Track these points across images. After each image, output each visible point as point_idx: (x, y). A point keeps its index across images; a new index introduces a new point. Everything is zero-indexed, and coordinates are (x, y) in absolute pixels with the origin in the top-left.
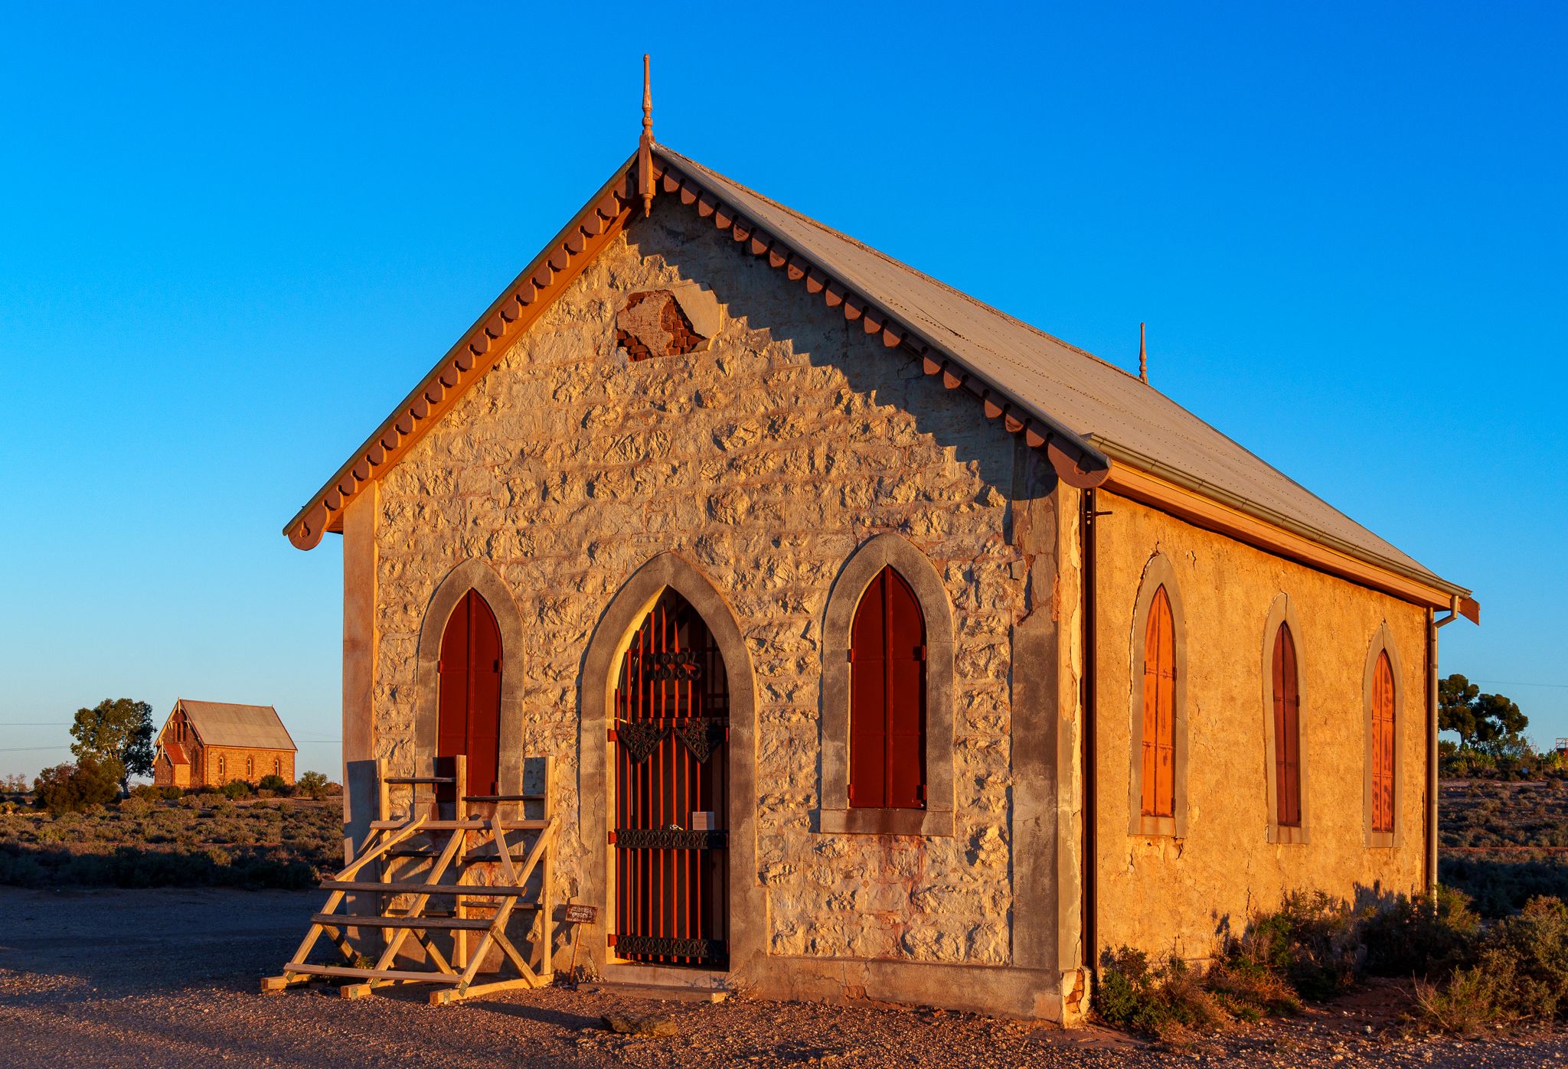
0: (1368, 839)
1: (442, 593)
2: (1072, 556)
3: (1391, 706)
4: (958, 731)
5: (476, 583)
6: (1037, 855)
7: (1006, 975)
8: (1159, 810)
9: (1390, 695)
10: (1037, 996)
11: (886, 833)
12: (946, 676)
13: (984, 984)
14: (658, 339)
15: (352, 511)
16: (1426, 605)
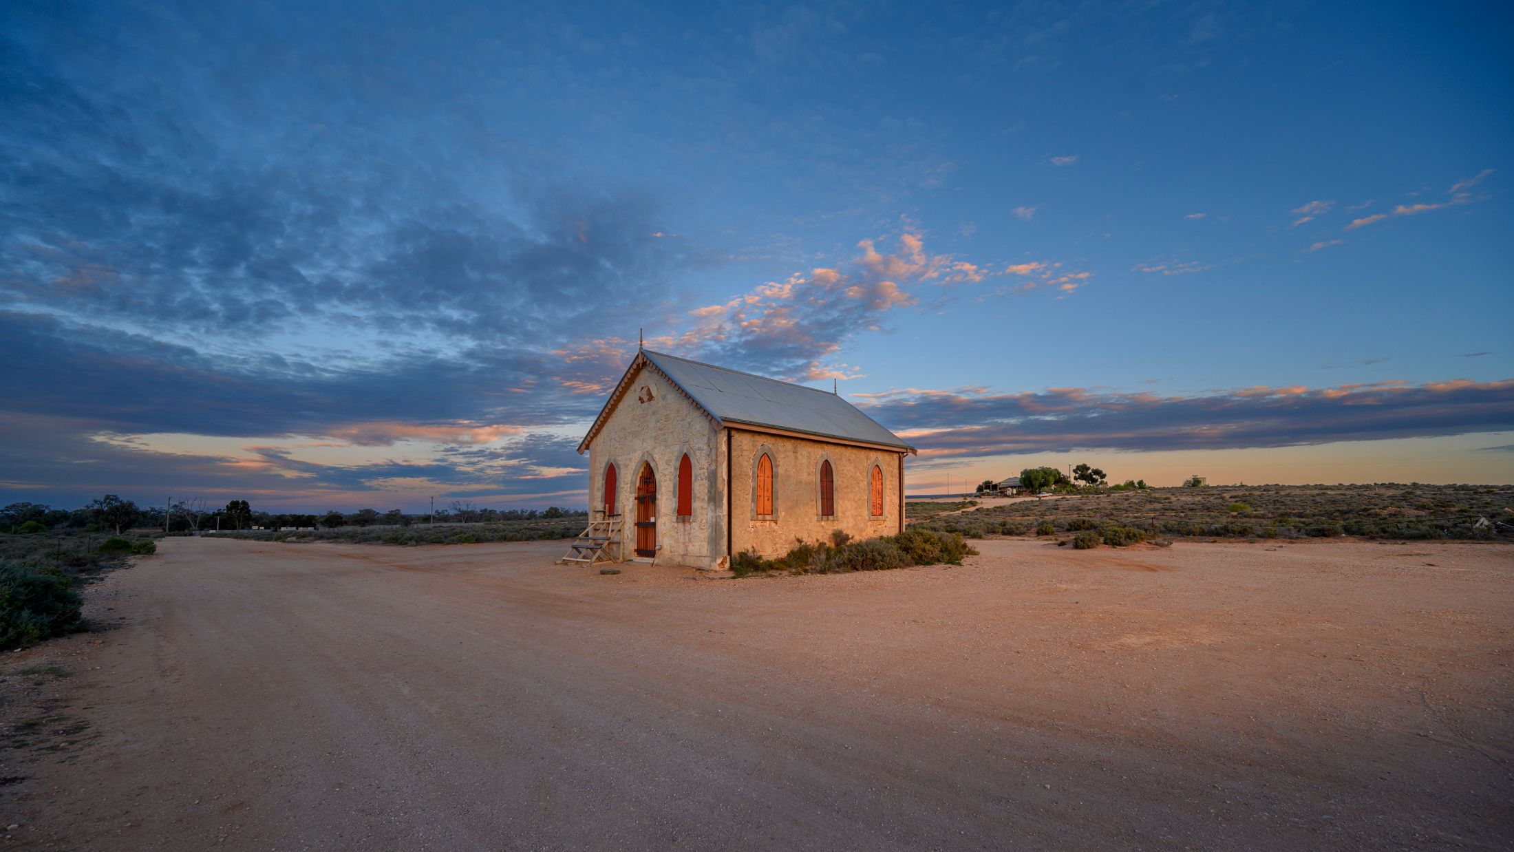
0: (869, 518)
1: (608, 462)
2: (724, 448)
3: (881, 481)
4: (698, 495)
5: (612, 461)
6: (712, 527)
7: (706, 558)
8: (766, 512)
9: (880, 477)
10: (712, 564)
11: (684, 522)
12: (695, 480)
13: (702, 560)
14: (645, 398)
15: (592, 445)
16: (898, 452)
